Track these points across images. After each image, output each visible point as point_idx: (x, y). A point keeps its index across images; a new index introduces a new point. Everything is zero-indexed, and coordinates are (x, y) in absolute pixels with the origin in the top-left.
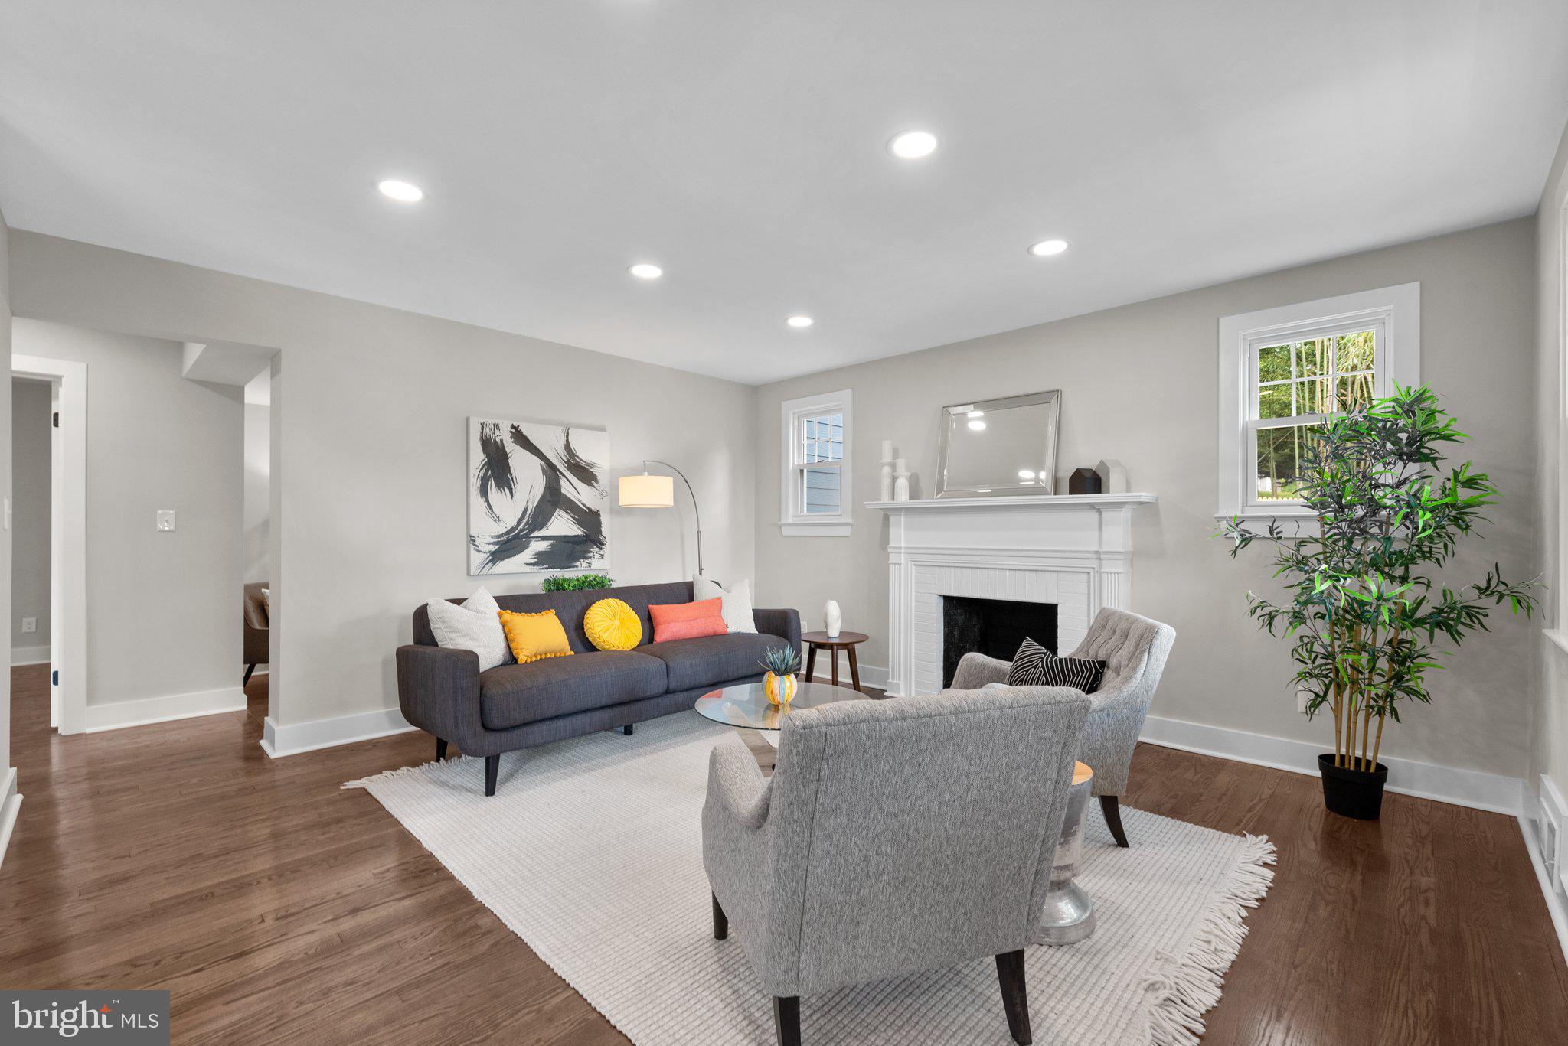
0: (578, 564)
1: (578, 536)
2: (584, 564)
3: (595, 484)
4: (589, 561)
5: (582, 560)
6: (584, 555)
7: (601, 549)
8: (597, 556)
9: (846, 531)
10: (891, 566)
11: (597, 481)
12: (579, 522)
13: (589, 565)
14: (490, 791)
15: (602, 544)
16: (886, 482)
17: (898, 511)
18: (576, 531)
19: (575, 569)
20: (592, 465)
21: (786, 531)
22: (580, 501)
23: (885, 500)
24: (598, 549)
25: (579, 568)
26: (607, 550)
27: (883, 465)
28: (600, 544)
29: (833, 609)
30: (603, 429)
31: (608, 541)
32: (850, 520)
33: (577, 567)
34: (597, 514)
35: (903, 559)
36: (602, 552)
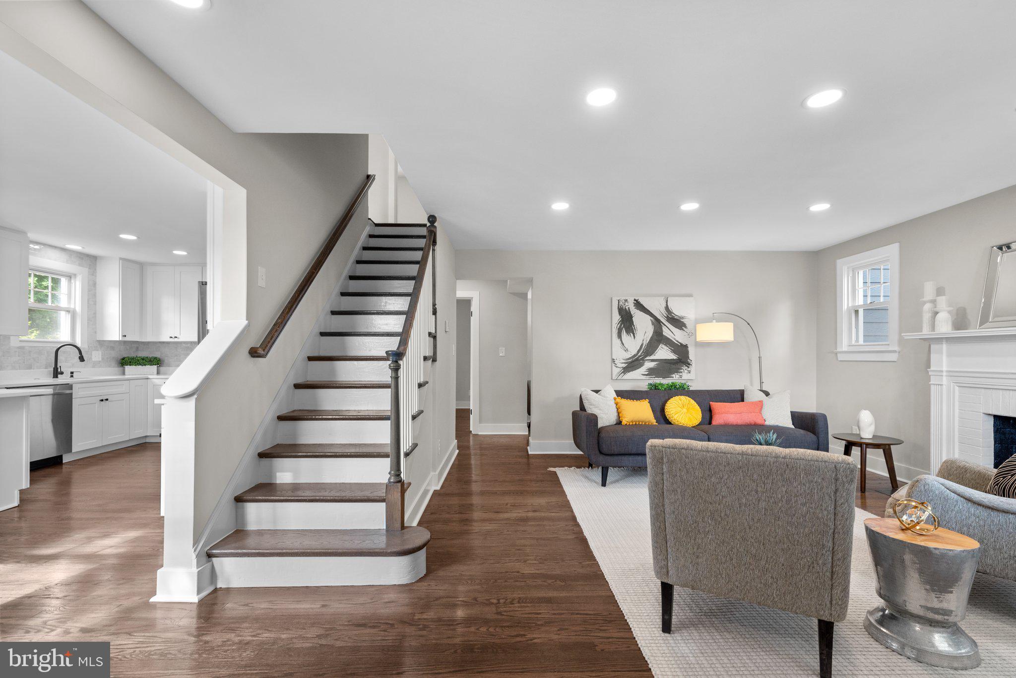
0: (674, 375)
1: (674, 359)
2: (678, 376)
3: (684, 329)
4: (681, 374)
5: (676, 374)
6: (677, 371)
7: (689, 367)
8: (686, 371)
9: (894, 357)
10: (932, 387)
11: (686, 327)
12: (674, 352)
13: (681, 377)
14: (604, 484)
15: (689, 364)
16: (926, 317)
17: (939, 340)
18: (673, 356)
19: (672, 378)
20: (683, 318)
21: (841, 357)
22: (675, 339)
23: (926, 332)
24: (686, 367)
25: (674, 378)
26: (693, 368)
27: (925, 303)
28: (688, 364)
29: (866, 417)
30: (690, 296)
31: (693, 363)
32: (896, 348)
33: (673, 377)
34: (686, 346)
35: (945, 381)
36: (689, 369)
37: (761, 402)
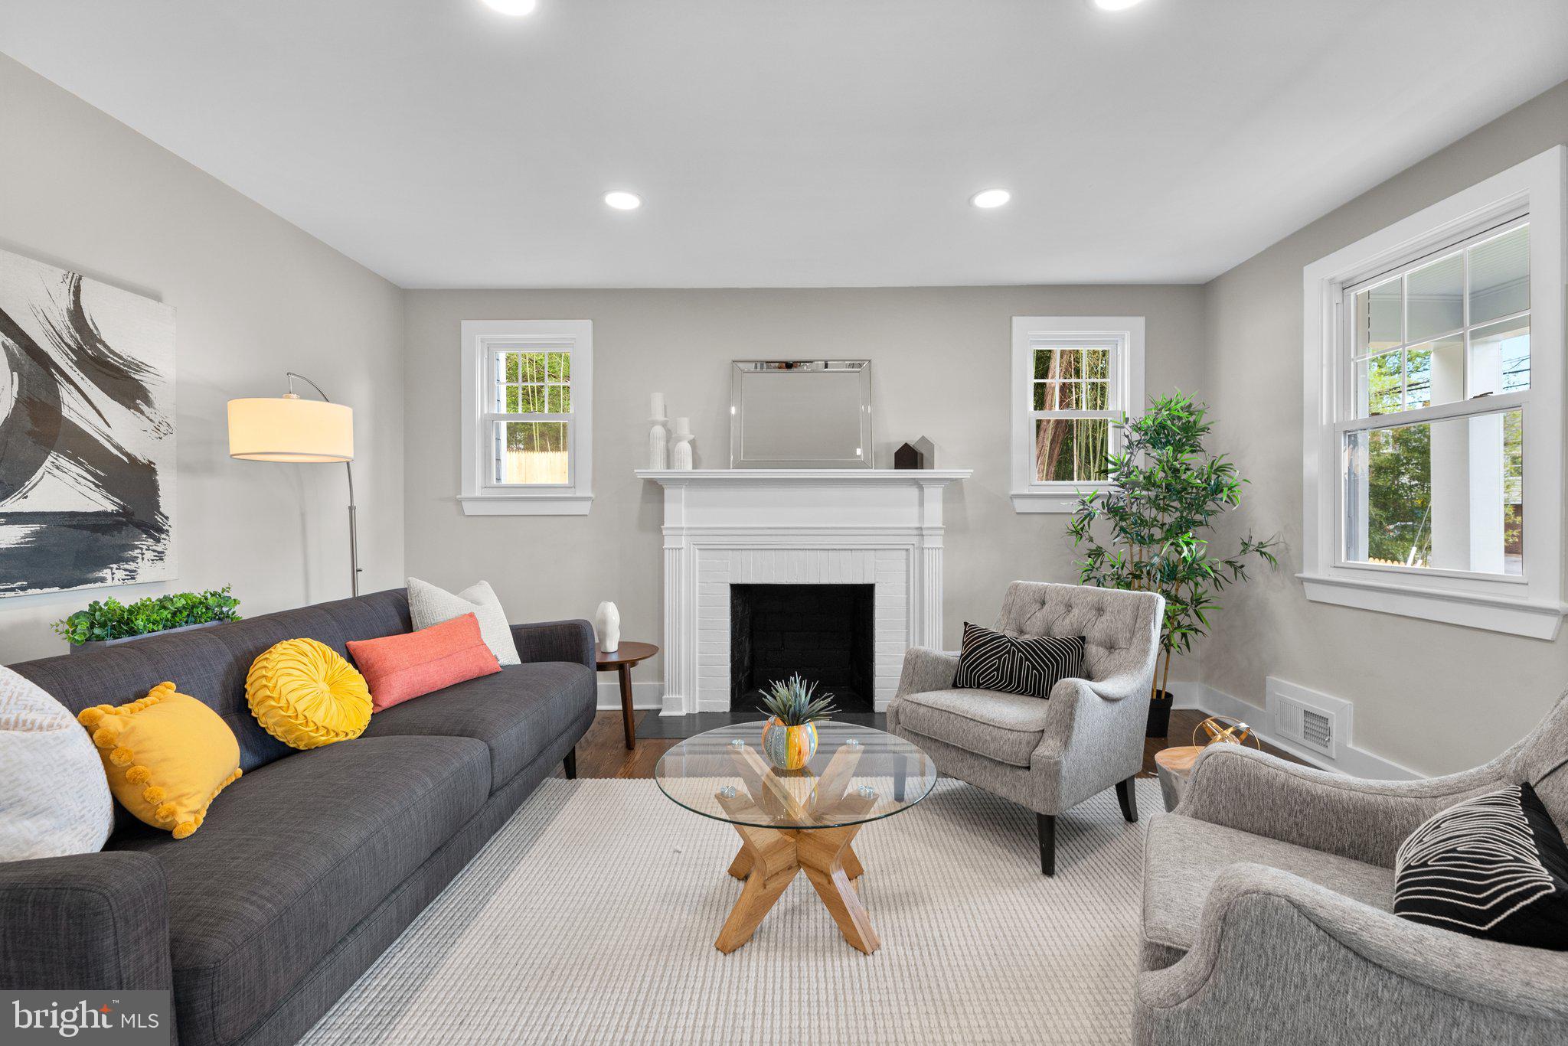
0: (106, 573)
1: (104, 514)
2: (120, 574)
3: (144, 407)
4: (131, 566)
5: (115, 566)
6: (118, 556)
7: (158, 541)
8: (149, 555)
9: (584, 508)
10: (666, 552)
11: (148, 402)
12: (106, 484)
13: (132, 575)
15: (161, 531)
16: (660, 446)
17: (677, 482)
18: (100, 502)
19: (99, 584)
20: (139, 367)
21: (469, 509)
22: (109, 439)
23: (657, 469)
24: (150, 541)
25: (109, 582)
26: (171, 544)
27: (654, 423)
28: (154, 529)
30: (157, 297)
31: (174, 525)
32: (590, 494)
33: (103, 580)
34: (149, 470)
35: (684, 542)
36: (159, 549)
37: (471, 615)
